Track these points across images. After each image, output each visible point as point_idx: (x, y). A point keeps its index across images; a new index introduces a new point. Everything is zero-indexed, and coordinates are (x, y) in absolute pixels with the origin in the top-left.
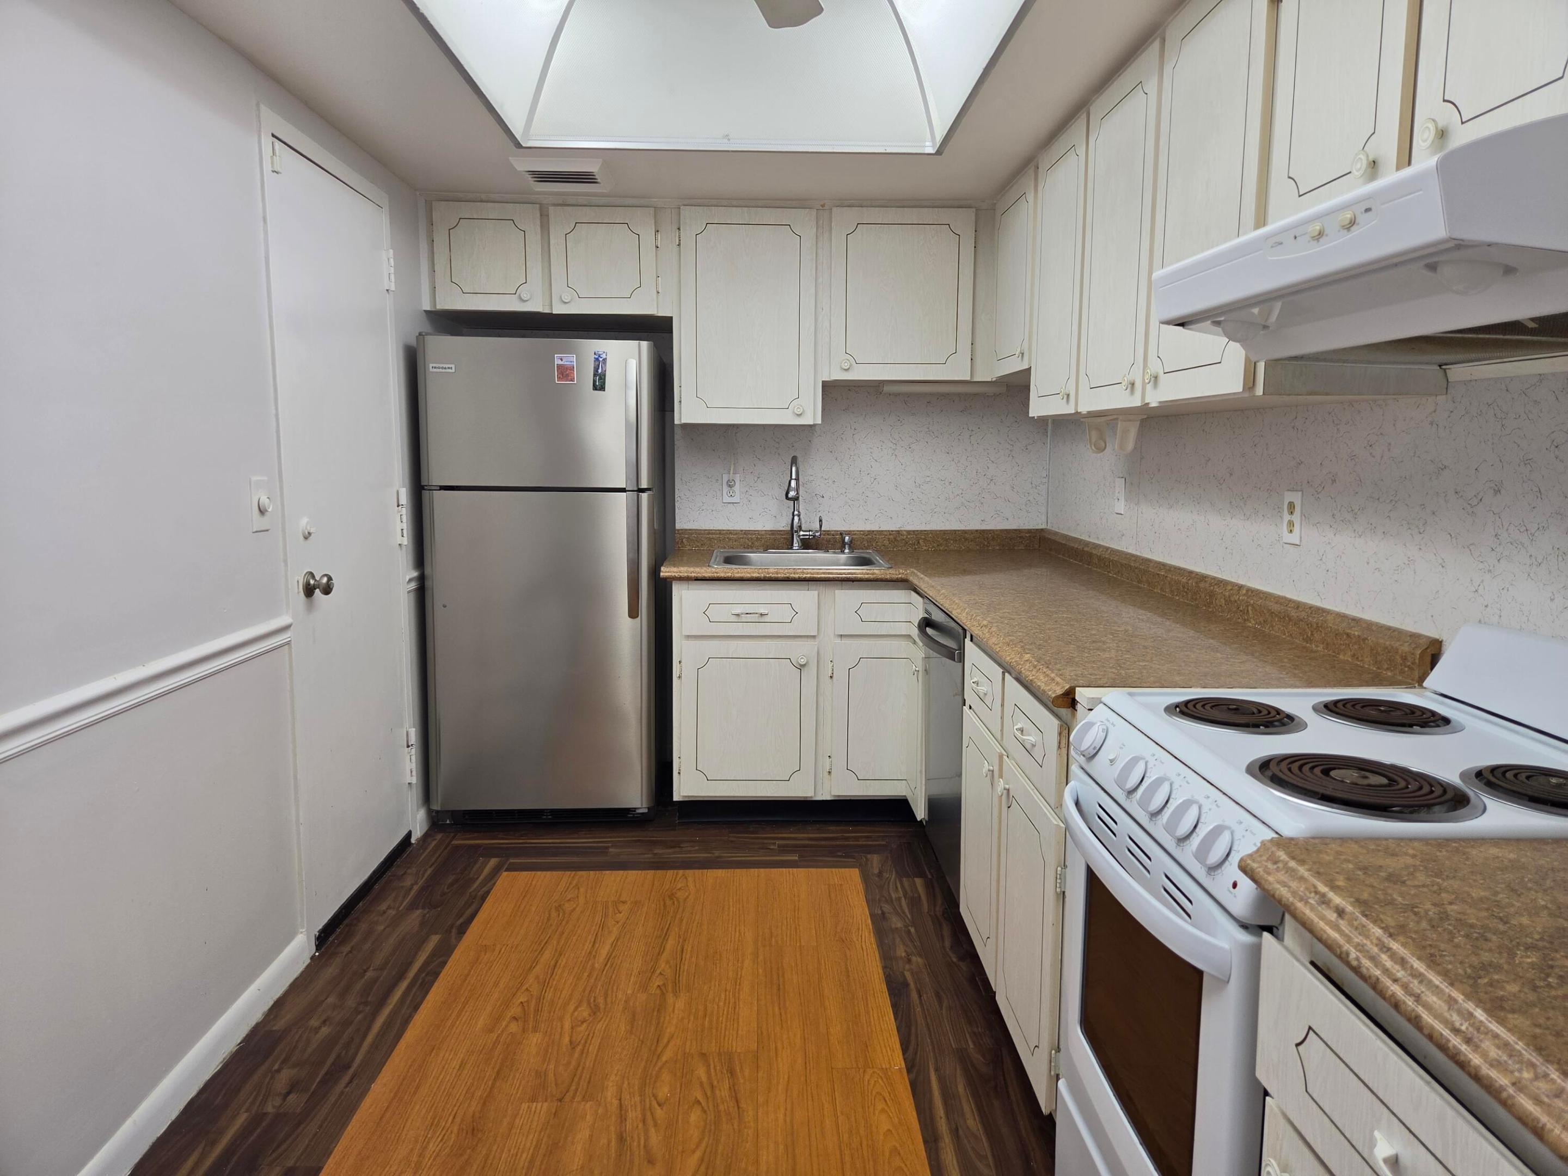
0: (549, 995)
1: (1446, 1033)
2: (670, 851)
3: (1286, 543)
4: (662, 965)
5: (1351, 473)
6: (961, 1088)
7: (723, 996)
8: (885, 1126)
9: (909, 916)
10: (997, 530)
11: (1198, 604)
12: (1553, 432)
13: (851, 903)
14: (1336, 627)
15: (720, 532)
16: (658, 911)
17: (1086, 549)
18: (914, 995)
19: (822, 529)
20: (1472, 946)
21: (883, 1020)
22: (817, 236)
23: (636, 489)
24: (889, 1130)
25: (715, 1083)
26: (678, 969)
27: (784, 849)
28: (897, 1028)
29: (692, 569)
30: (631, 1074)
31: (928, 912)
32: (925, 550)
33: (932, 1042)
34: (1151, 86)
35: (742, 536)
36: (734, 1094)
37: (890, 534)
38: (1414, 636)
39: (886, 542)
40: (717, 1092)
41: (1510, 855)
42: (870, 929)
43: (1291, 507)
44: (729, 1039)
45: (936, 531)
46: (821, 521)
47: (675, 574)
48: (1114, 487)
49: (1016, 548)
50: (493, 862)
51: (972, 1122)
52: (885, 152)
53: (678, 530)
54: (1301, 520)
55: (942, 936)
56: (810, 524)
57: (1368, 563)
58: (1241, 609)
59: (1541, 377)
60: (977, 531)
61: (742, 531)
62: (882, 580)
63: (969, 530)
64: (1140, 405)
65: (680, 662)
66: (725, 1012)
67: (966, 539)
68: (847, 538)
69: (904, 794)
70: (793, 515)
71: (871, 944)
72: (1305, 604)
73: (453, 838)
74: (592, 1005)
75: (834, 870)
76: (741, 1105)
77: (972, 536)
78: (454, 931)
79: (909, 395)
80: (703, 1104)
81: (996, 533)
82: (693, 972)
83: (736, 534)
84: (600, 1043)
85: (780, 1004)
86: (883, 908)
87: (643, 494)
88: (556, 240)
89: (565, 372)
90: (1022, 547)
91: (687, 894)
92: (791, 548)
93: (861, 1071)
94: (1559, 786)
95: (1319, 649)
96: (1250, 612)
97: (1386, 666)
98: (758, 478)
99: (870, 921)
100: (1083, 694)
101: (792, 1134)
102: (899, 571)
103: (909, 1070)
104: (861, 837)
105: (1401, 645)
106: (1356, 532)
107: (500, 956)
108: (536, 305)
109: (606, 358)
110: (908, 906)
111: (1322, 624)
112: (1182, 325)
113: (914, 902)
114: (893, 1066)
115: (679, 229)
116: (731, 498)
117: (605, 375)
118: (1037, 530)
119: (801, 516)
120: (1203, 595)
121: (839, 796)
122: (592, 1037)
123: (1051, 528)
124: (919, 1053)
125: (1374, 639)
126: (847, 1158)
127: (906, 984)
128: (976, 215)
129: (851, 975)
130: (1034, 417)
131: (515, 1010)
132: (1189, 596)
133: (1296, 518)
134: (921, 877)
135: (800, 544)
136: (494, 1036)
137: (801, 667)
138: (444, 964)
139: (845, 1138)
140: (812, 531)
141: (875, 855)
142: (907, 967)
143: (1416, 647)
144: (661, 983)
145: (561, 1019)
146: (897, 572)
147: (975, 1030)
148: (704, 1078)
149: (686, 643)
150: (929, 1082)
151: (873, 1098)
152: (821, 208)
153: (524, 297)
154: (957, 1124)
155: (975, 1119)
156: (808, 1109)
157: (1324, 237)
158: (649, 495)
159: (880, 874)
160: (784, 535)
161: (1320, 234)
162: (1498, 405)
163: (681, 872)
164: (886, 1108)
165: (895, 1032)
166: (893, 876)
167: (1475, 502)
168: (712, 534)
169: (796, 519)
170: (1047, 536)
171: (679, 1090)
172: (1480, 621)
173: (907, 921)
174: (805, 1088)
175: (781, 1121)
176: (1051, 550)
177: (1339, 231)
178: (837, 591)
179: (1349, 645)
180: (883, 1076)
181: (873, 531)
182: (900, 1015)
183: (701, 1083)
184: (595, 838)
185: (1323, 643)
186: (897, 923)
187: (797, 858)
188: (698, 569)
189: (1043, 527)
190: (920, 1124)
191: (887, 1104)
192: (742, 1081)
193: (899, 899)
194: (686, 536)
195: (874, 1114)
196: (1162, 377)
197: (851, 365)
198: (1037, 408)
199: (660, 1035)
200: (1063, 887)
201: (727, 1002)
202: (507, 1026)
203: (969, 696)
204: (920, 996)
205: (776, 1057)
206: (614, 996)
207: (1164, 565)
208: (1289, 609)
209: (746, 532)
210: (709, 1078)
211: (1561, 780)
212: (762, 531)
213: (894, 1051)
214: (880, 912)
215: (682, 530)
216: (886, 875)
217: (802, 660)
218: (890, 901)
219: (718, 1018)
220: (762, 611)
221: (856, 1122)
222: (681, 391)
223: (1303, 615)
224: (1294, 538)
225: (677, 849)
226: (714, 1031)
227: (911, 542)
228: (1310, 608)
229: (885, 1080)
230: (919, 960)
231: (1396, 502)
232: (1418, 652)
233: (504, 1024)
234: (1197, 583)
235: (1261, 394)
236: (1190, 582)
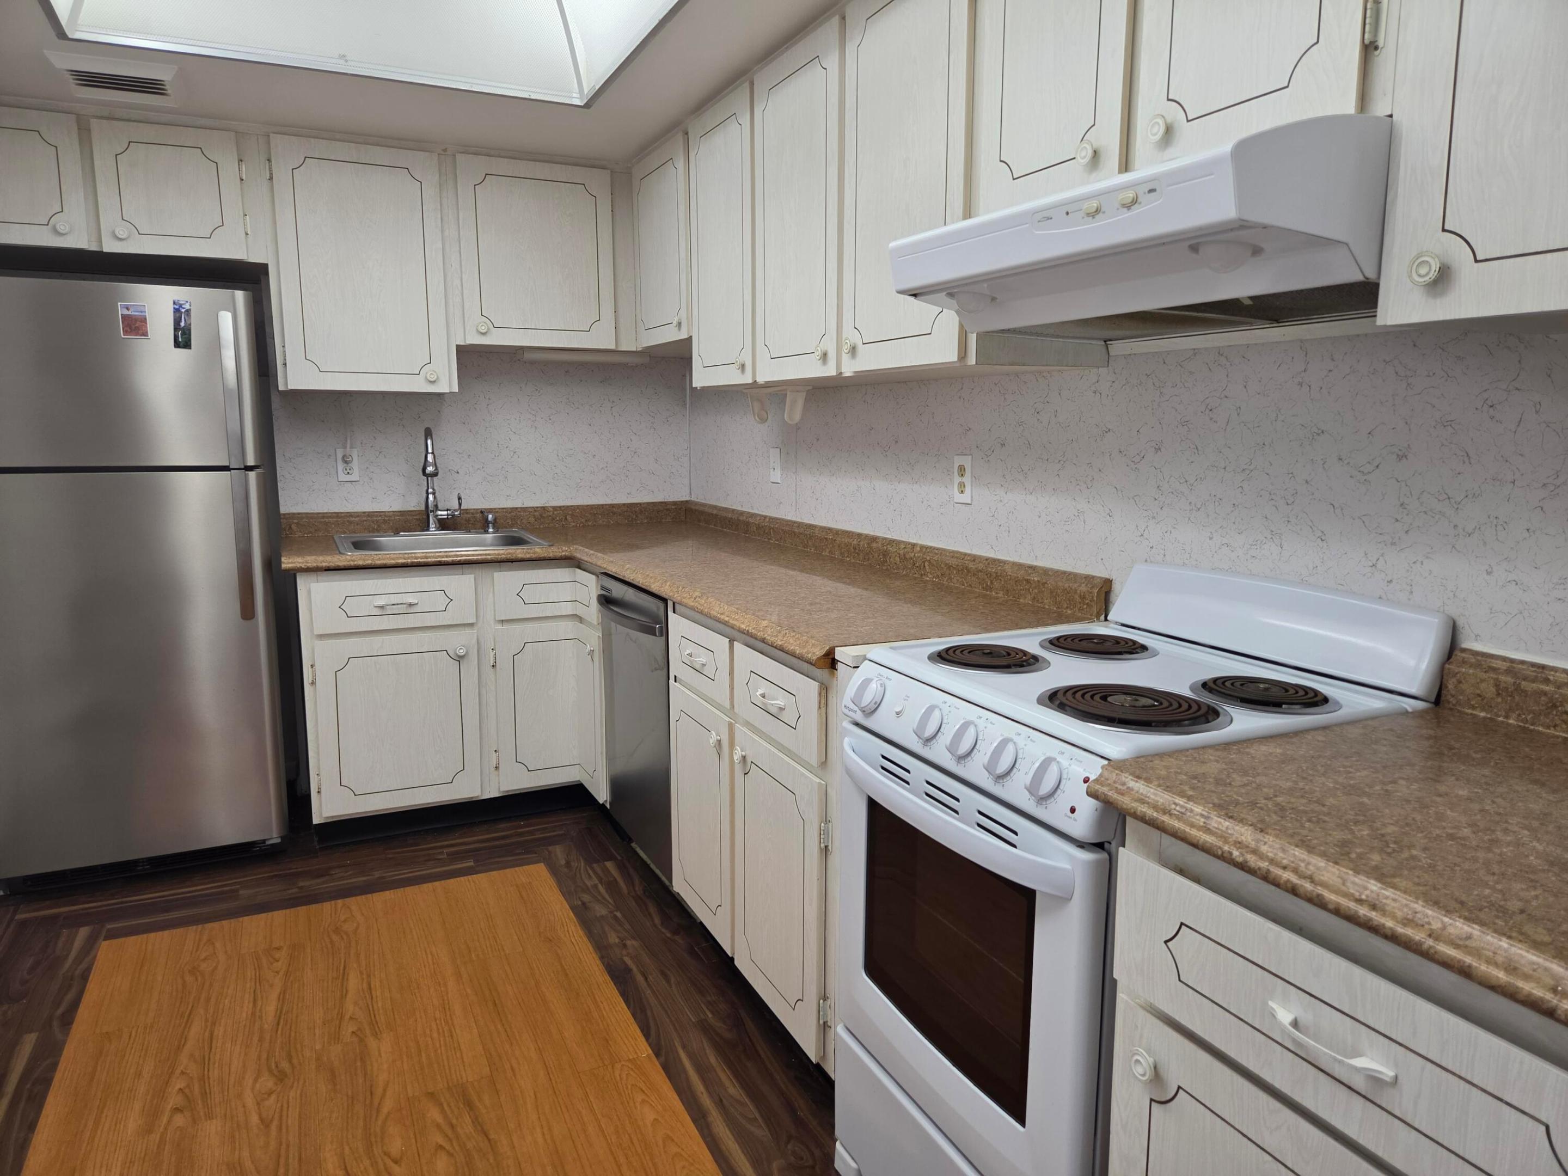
0: (215, 1073)
1: (1352, 905)
2: (319, 881)
3: (956, 503)
4: (350, 1008)
5: (1019, 438)
6: (713, 1060)
7: (434, 1026)
8: (650, 1116)
9: (610, 900)
10: (644, 503)
11: (870, 564)
12: (1207, 398)
13: (547, 900)
14: (1015, 575)
15: (337, 515)
16: (325, 950)
17: (741, 518)
18: (640, 978)
19: (462, 508)
20: (1320, 828)
21: (616, 1011)
22: (440, 183)
23: (243, 467)
24: (655, 1119)
25: (454, 1121)
26: (371, 1009)
27: (456, 857)
28: (633, 1016)
29: (321, 558)
30: (350, 1136)
31: (629, 893)
32: (573, 526)
33: (671, 1021)
34: (832, 62)
35: (365, 519)
36: (479, 1128)
37: (535, 511)
38: (1089, 578)
39: (532, 520)
40: (459, 1129)
41: (1276, 750)
42: (574, 922)
43: (962, 470)
44: (455, 1071)
45: (582, 506)
46: (460, 498)
47: (301, 565)
48: (768, 457)
49: (664, 520)
50: (84, 932)
51: (733, 1089)
52: (529, 97)
53: (284, 514)
54: (972, 482)
55: (650, 914)
56: (447, 505)
57: (1040, 517)
58: (917, 565)
59: (1196, 352)
60: (624, 504)
61: (364, 513)
62: (544, 559)
63: (616, 504)
64: (835, 374)
65: (312, 666)
66: (442, 1042)
67: (614, 513)
68: (490, 516)
69: (578, 779)
70: (428, 493)
71: (581, 937)
72: (980, 557)
73: (15, 912)
74: (275, 1072)
75: (517, 869)
76: (492, 1136)
77: (619, 511)
78: (55, 1024)
79: (546, 363)
80: (447, 1148)
81: (643, 506)
82: (390, 1008)
83: (358, 516)
84: (299, 1112)
85: (501, 1021)
86: (582, 899)
87: (251, 473)
88: (103, 162)
89: (136, 326)
90: (669, 519)
91: (355, 925)
92: (428, 530)
93: (610, 1067)
94: (1266, 689)
95: (999, 595)
96: (927, 567)
97: (1065, 606)
98: (380, 452)
99: (572, 914)
100: (841, 654)
101: (557, 1152)
102: (562, 549)
103: (657, 1055)
104: (538, 830)
105: (1079, 586)
106: (1027, 490)
107: (131, 1041)
108: (78, 240)
109: (190, 309)
110: (607, 891)
111: (1001, 573)
112: (915, 295)
113: (611, 886)
114: (640, 1054)
115: (269, 160)
116: (349, 476)
117: (190, 330)
118: (682, 502)
119: (436, 494)
120: (876, 555)
121: (508, 791)
122: (288, 1107)
123: (696, 500)
124: (662, 1035)
125: (1053, 583)
126: (622, 1160)
127: (629, 970)
128: (611, 176)
129: (568, 973)
130: (697, 388)
131: (174, 1100)
132: (861, 557)
133: (967, 479)
134: (611, 860)
135: (438, 525)
136: (156, 1137)
137: (459, 659)
138: (54, 1067)
139: (613, 1140)
140: (450, 510)
141: (557, 846)
142: (624, 952)
143: (1093, 587)
144: (355, 1029)
145: (240, 1096)
146: (560, 550)
147: (709, 999)
148: (439, 1119)
149: (319, 644)
150: (680, 1060)
151: (630, 1092)
152: (442, 152)
153: (61, 228)
154: (719, 1095)
155: (735, 1086)
156: (565, 1122)
157: (1101, 214)
158: (258, 476)
159: (568, 864)
160: (416, 516)
161: (1097, 211)
162: (1156, 376)
163: (340, 902)
164: (647, 1099)
165: (632, 1020)
166: (582, 864)
167: (1137, 459)
168: (328, 517)
169: (431, 497)
170: (693, 507)
171: (413, 1141)
172: (1146, 561)
173: (610, 906)
174: (556, 1100)
175: (540, 1140)
176: (699, 521)
177: (1118, 209)
178: (496, 574)
179: (1029, 590)
180: (633, 1067)
181: (517, 508)
182: (632, 1002)
183: (438, 1126)
184: (213, 882)
185: (1003, 590)
186: (600, 910)
187: (472, 864)
188: (329, 558)
189: (688, 498)
190: (683, 1104)
191: (646, 1094)
192: (484, 1111)
193: (595, 886)
194: (295, 521)
195: (636, 1108)
196: (860, 347)
197: (489, 329)
198: (701, 378)
199: (371, 1086)
200: (826, 841)
201: (441, 1031)
202: (169, 1122)
203: (676, 668)
204: (646, 979)
205: (515, 1075)
206: (300, 1056)
207: (830, 529)
208: (967, 562)
209: (370, 514)
210: (445, 1116)
211: (1267, 685)
212: (389, 512)
213: (636, 1039)
214: (580, 903)
215: (289, 514)
216: (575, 864)
217: (461, 651)
218: (586, 890)
219: (436, 1051)
220: (411, 601)
221: (619, 1119)
222: (285, 351)
223: (981, 566)
224: (966, 498)
225: (327, 878)
226: (435, 1066)
227: (558, 519)
228: (987, 560)
229: (636, 1071)
230: (634, 942)
231: (1064, 462)
232: (1096, 591)
233: (165, 1119)
234: (868, 544)
235: (975, 363)
236: (862, 543)
